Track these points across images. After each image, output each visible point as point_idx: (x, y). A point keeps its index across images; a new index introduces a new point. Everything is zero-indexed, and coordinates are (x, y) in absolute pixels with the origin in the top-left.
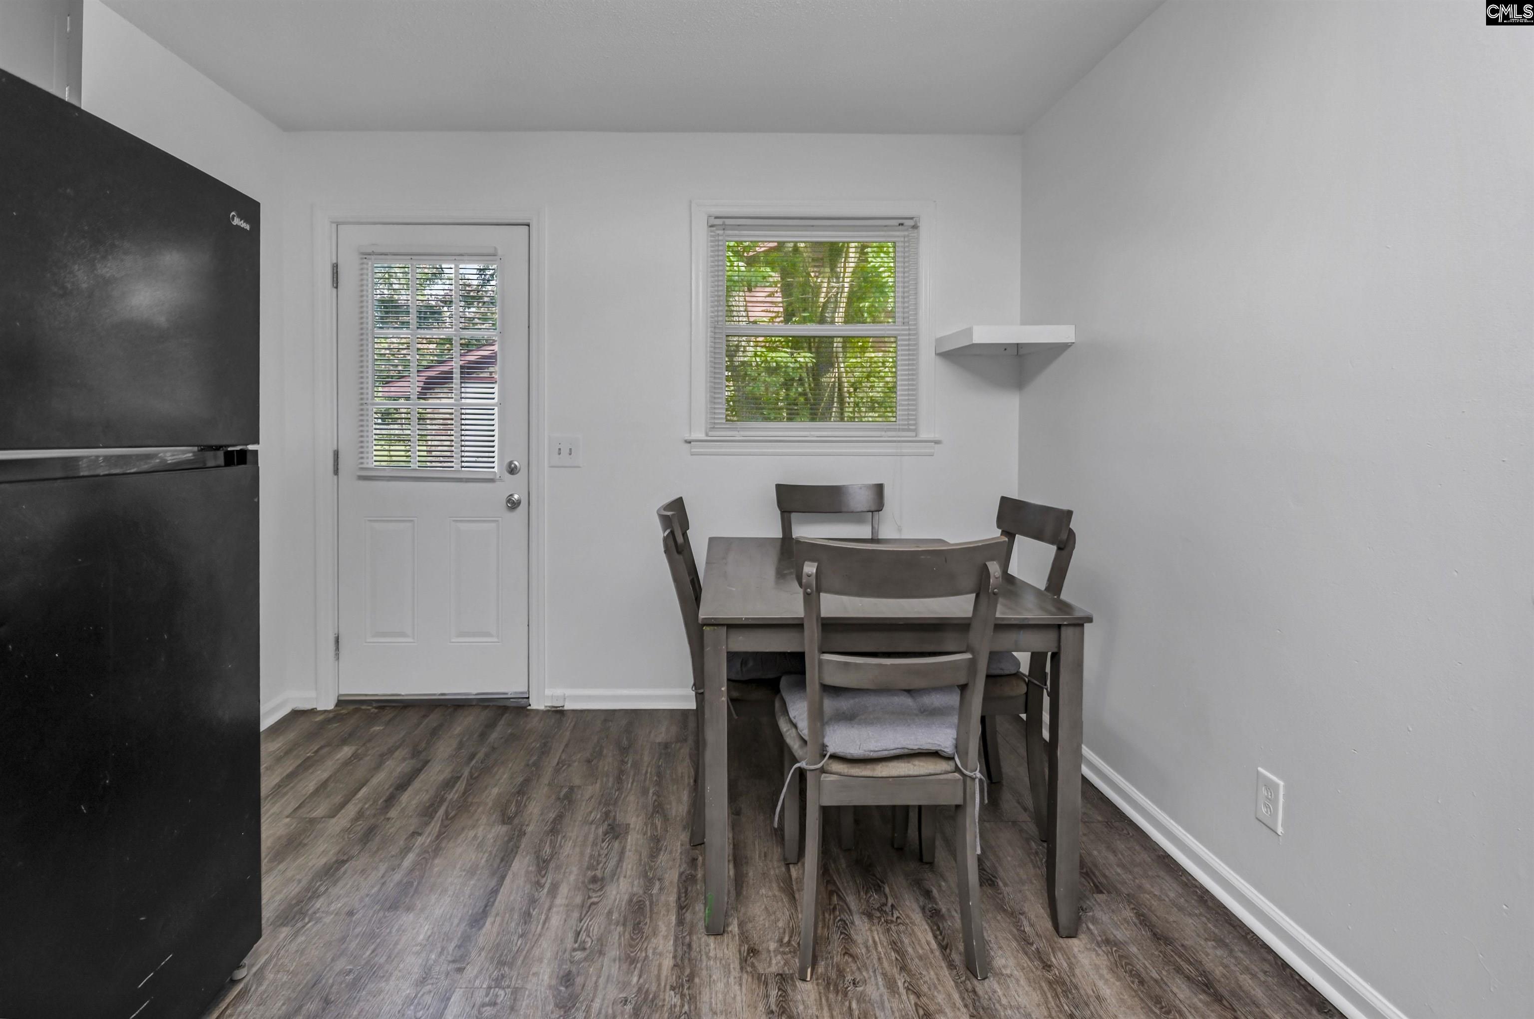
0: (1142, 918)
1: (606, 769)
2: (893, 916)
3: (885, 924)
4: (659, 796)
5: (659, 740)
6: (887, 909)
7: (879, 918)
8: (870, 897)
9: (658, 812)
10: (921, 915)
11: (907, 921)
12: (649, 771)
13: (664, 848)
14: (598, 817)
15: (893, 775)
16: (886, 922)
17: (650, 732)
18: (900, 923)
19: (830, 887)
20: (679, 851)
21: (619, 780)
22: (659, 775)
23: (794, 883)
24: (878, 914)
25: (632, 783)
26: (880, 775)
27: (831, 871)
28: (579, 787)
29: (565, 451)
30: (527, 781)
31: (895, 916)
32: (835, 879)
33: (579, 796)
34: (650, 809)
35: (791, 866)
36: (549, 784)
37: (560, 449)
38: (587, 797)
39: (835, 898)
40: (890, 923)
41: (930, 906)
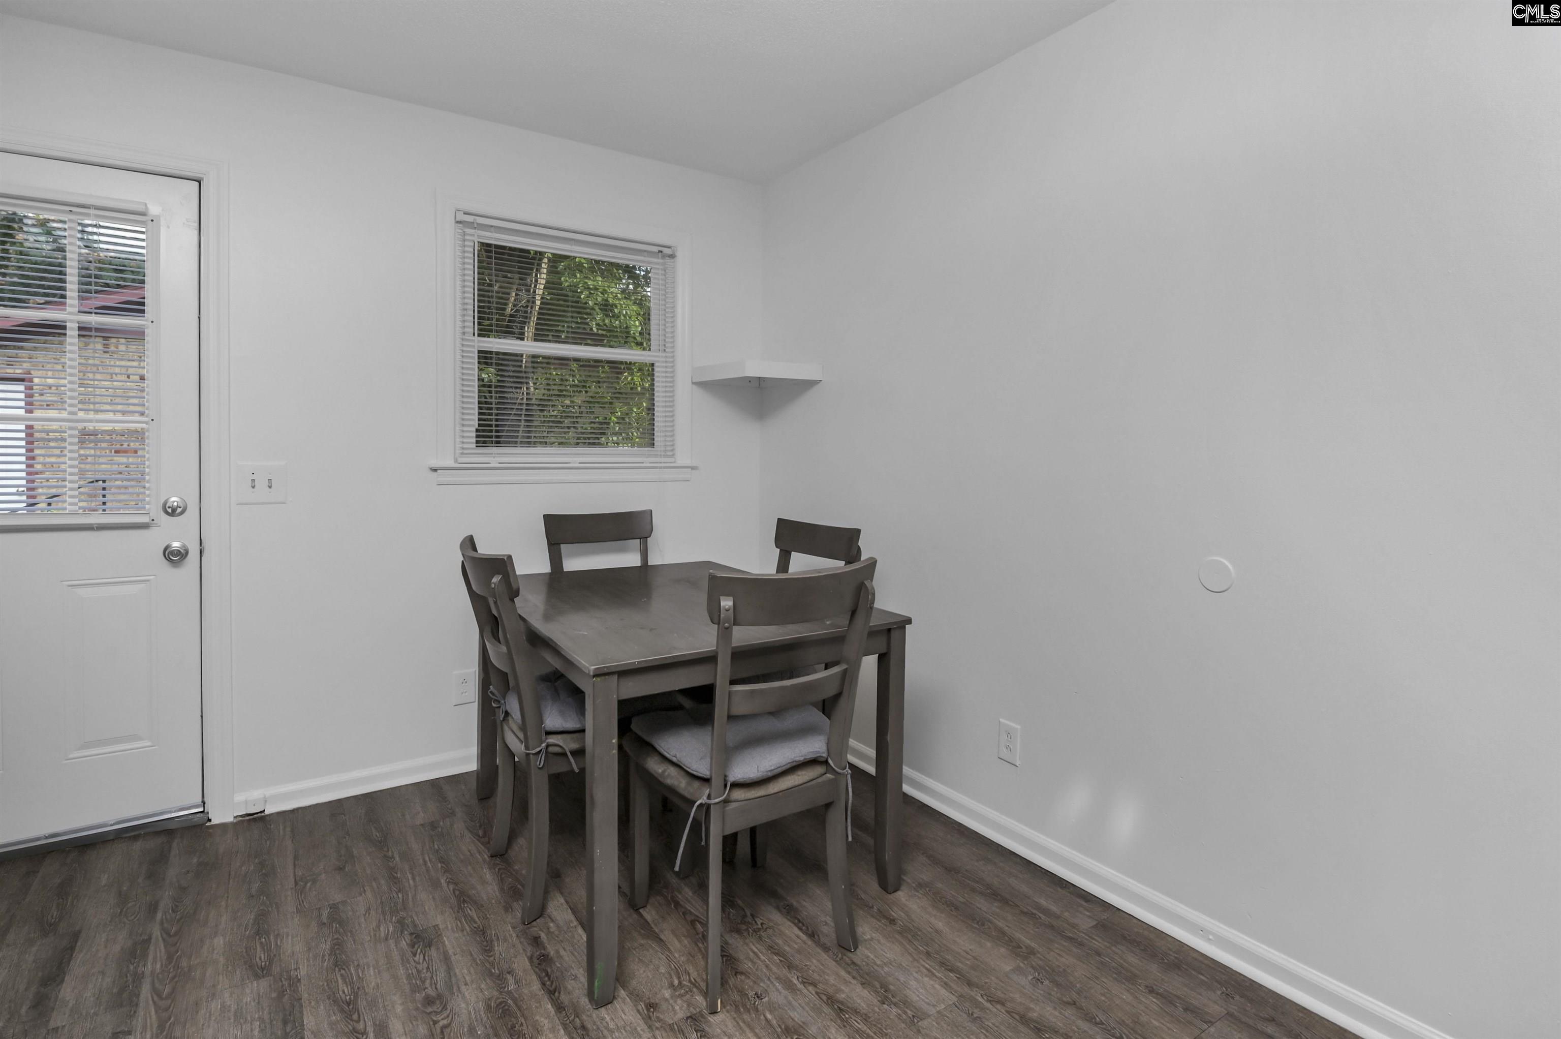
0: (932, 859)
1: (368, 872)
2: (757, 924)
3: (754, 934)
4: (456, 884)
5: (419, 820)
6: (749, 919)
7: (747, 930)
8: (729, 914)
9: (464, 901)
10: (779, 914)
11: (771, 924)
12: (427, 859)
13: (494, 938)
14: (391, 929)
15: (784, 789)
16: (754, 931)
17: (403, 815)
18: (766, 928)
19: (689, 918)
20: (514, 935)
21: (393, 879)
22: (442, 860)
23: (653, 926)
24: (744, 927)
25: (414, 879)
26: (772, 792)
27: (682, 903)
28: (344, 903)
29: (261, 484)
30: (262, 916)
31: (759, 923)
32: (689, 908)
33: (350, 913)
34: (453, 900)
35: (641, 911)
36: (298, 911)
37: (253, 480)
38: (363, 911)
39: (698, 926)
40: (758, 931)
41: (782, 904)
